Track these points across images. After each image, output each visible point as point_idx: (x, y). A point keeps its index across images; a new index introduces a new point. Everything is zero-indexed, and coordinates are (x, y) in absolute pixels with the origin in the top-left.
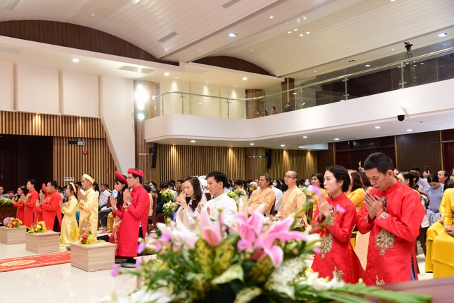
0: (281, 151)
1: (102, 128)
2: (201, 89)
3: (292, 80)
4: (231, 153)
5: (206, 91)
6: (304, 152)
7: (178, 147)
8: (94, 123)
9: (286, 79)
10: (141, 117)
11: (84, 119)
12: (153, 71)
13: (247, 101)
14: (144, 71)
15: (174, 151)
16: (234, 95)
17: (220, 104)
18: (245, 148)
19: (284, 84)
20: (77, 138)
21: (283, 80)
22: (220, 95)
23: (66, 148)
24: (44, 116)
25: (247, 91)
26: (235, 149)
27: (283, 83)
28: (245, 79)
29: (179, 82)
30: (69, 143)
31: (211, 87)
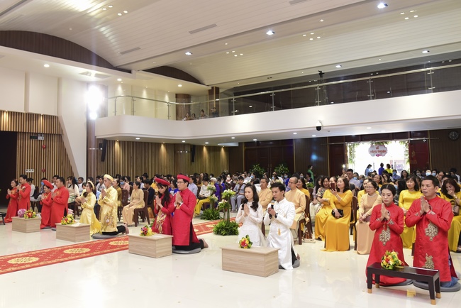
0: (201, 147)
1: (59, 125)
2: (141, 93)
3: (217, 89)
4: (163, 147)
5: (145, 95)
6: (219, 148)
7: (120, 142)
8: (52, 120)
9: (213, 88)
10: (94, 116)
11: (44, 116)
12: (108, 76)
13: (177, 106)
14: (97, 75)
15: (117, 146)
16: (167, 99)
17: (156, 106)
18: (174, 144)
19: (211, 92)
20: (38, 133)
21: (210, 88)
22: (155, 99)
23: (28, 142)
24: (11, 113)
25: (177, 96)
26: (165, 145)
27: (209, 90)
28: (180, 86)
29: (124, 86)
30: (31, 138)
31: (149, 91)
